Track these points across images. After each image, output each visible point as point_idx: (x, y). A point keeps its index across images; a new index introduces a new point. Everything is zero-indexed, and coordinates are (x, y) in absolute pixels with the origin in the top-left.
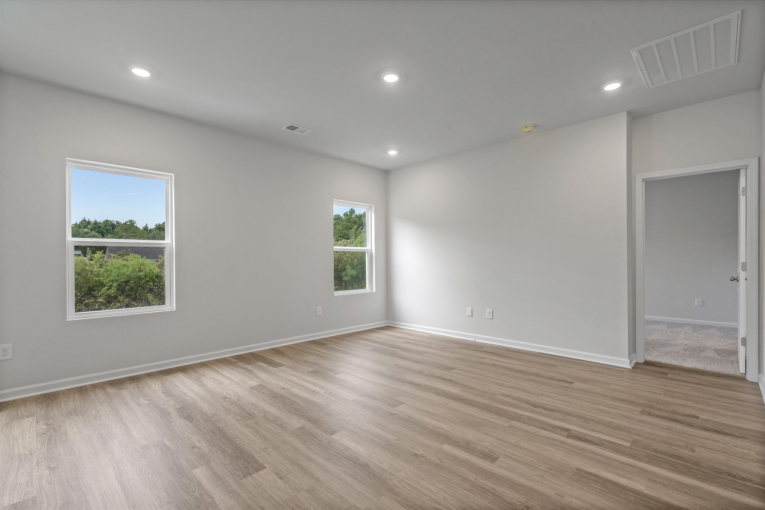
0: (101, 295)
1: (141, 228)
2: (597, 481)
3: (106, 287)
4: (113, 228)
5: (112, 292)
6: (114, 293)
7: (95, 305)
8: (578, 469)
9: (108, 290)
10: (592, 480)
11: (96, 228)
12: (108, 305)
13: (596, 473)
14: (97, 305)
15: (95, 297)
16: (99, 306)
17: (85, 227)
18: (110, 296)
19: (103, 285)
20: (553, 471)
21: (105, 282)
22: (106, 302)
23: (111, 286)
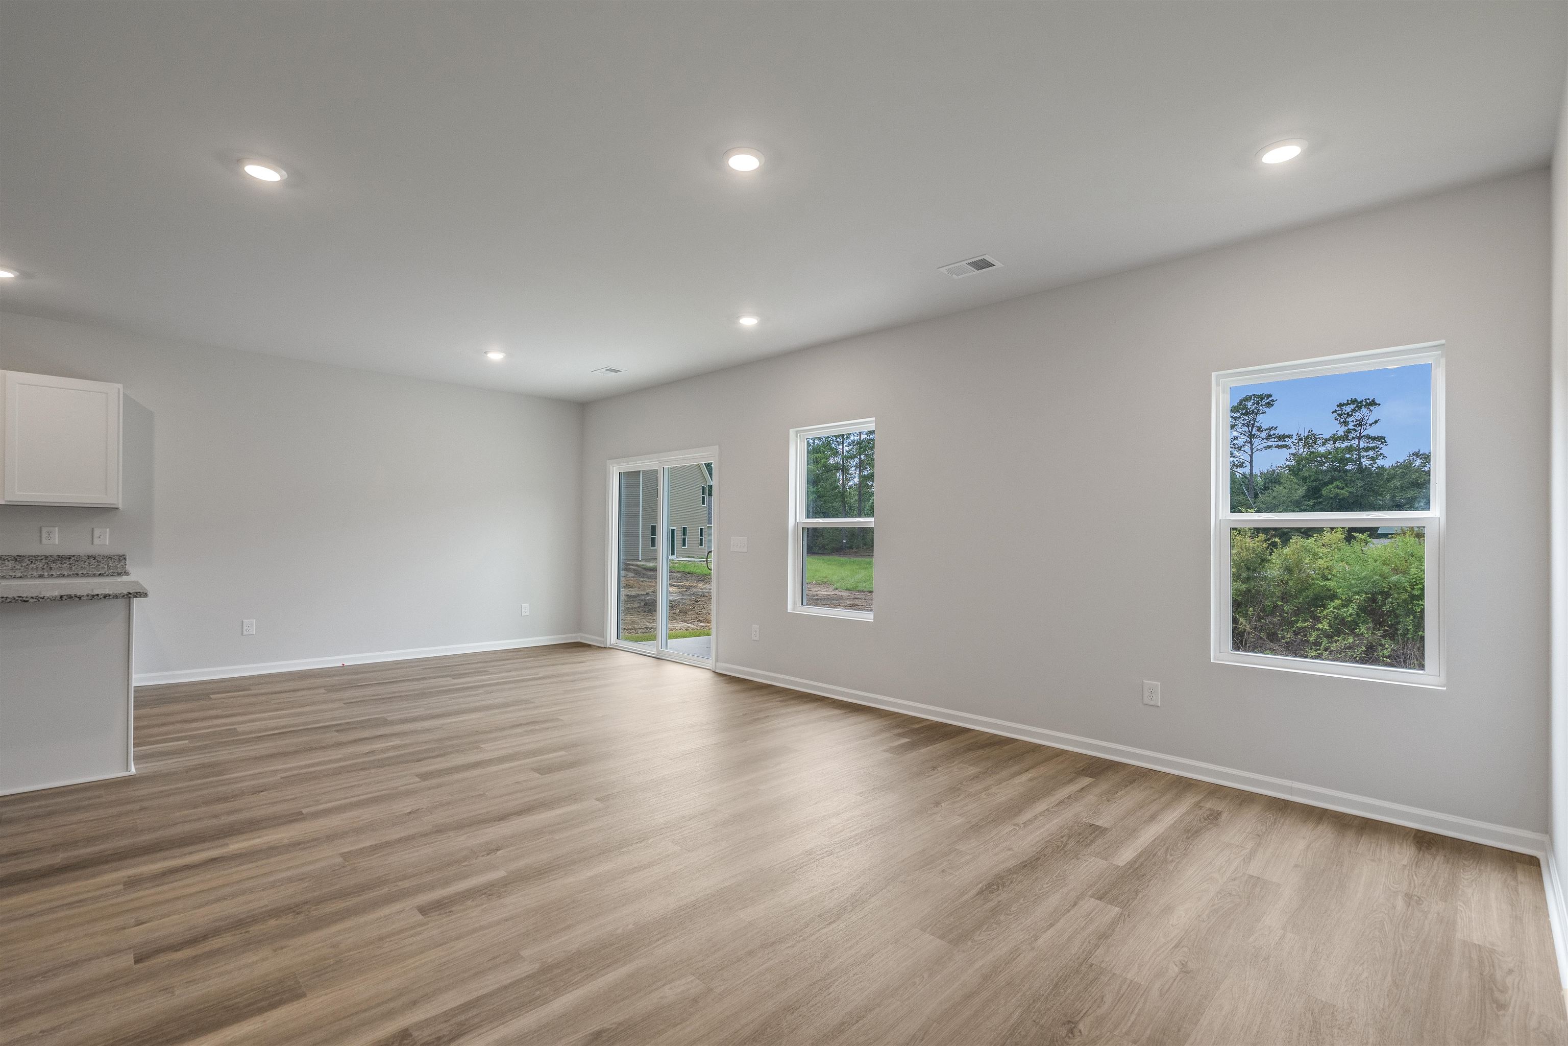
0: (1326, 616)
2: (249, 1005)
5: (1349, 613)
6: (1351, 615)
7: (1311, 635)
8: (301, 996)
10: (262, 1000)
13: (265, 1015)
16: (1318, 636)
20: (332, 963)
22: (1332, 630)
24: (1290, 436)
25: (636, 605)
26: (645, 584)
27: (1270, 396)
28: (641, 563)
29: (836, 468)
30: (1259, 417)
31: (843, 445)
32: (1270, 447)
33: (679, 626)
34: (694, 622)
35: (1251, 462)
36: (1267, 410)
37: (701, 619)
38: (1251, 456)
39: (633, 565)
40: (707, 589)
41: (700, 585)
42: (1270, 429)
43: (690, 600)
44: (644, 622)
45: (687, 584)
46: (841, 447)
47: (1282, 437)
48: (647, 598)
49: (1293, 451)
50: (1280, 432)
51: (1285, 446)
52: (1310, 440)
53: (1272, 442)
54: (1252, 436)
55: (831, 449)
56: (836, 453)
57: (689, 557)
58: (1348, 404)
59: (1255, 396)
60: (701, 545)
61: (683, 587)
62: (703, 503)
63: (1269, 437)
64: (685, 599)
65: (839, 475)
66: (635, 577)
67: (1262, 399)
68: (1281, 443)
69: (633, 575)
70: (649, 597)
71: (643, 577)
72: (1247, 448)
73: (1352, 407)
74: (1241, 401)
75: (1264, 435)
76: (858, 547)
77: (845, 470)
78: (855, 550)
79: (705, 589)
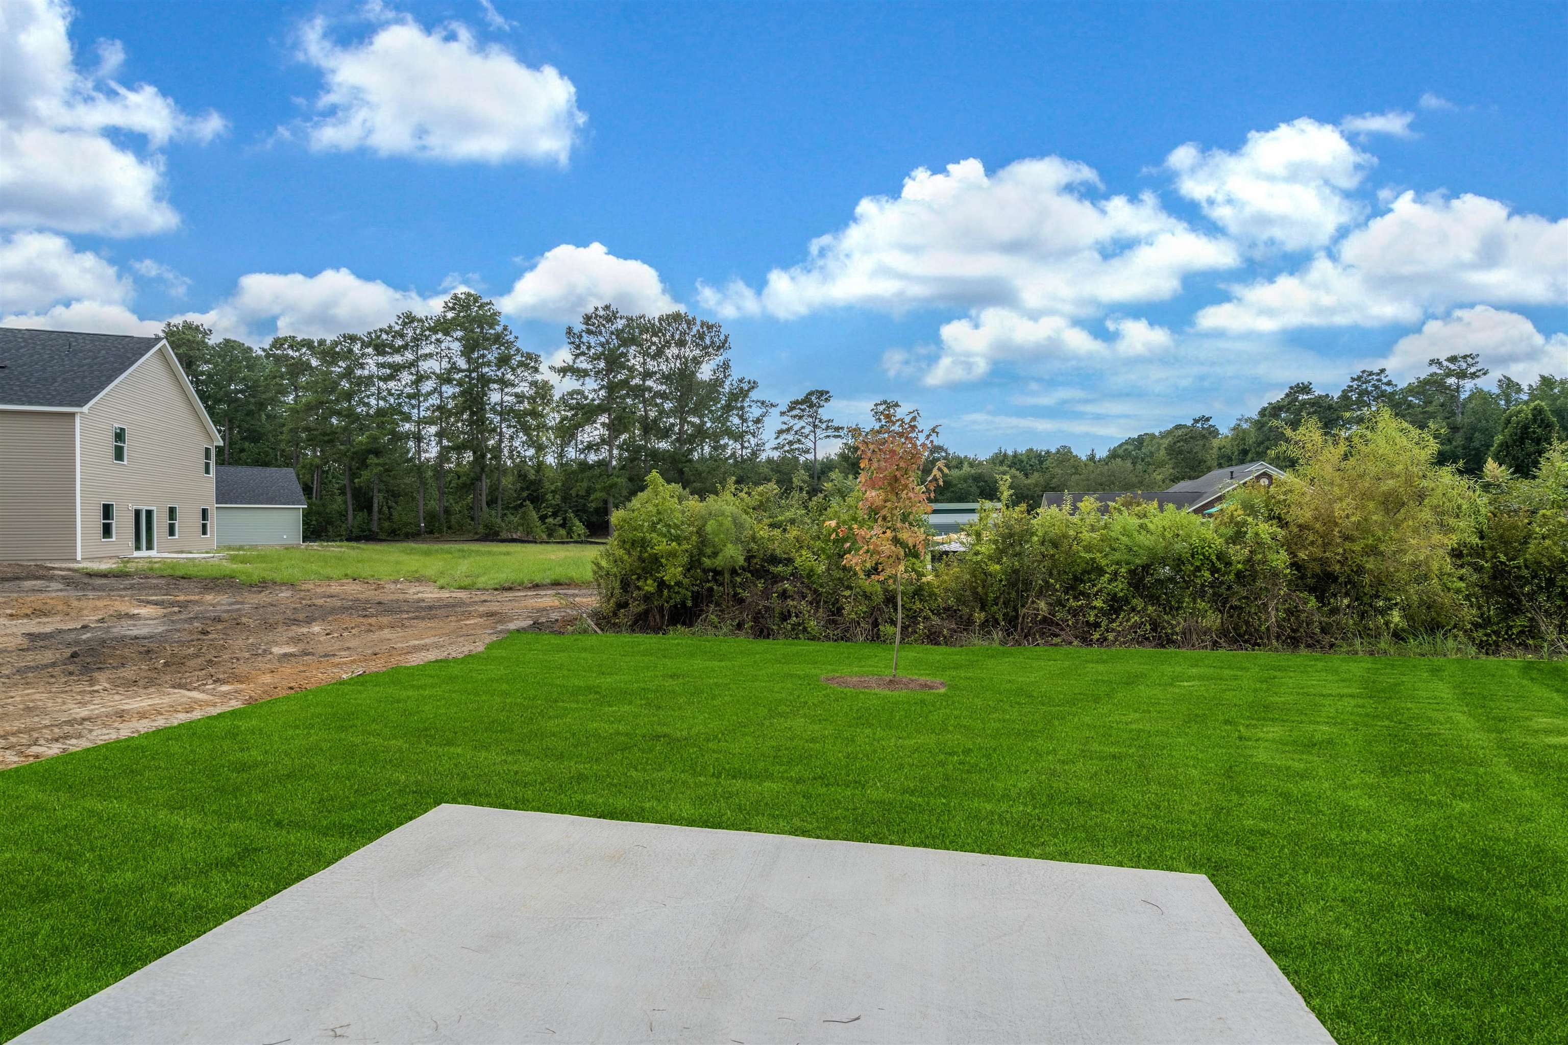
0: (1097, 592)
1: (1084, 458)
3: (1107, 575)
4: (1041, 462)
5: (1119, 588)
6: (1122, 590)
9: (1110, 581)
11: (1015, 464)
12: (1114, 616)
14: (1093, 613)
15: (1087, 596)
17: (1002, 463)
18: (1114, 597)
19: (1101, 571)
21: (1103, 562)
22: (1108, 608)
23: (1116, 574)
24: (842, 428)
25: (48, 656)
26: (83, 603)
27: (827, 392)
28: (80, 566)
29: (407, 436)
30: (820, 410)
31: (419, 410)
32: (828, 436)
33: (166, 700)
34: (206, 684)
35: (815, 449)
36: (825, 404)
37: (221, 676)
38: (815, 443)
39: (61, 569)
40: (223, 605)
41: (209, 598)
42: (829, 421)
43: (191, 632)
44: (64, 703)
45: (182, 598)
46: (416, 411)
47: (837, 429)
48: (84, 637)
49: (845, 441)
50: (835, 424)
51: (839, 436)
52: (855, 432)
53: (830, 432)
54: (815, 426)
55: (402, 413)
56: (407, 418)
57: (182, 552)
58: (881, 404)
59: (817, 391)
60: (204, 533)
61: (172, 604)
62: (207, 472)
63: (828, 428)
64: (178, 631)
65: (411, 444)
66: (66, 590)
67: (822, 395)
68: (836, 434)
69: (61, 586)
70: (89, 635)
71: (84, 590)
72: (812, 437)
73: (884, 406)
74: (808, 395)
75: (824, 426)
76: (440, 532)
77: (418, 438)
78: (436, 535)
79: (219, 603)
